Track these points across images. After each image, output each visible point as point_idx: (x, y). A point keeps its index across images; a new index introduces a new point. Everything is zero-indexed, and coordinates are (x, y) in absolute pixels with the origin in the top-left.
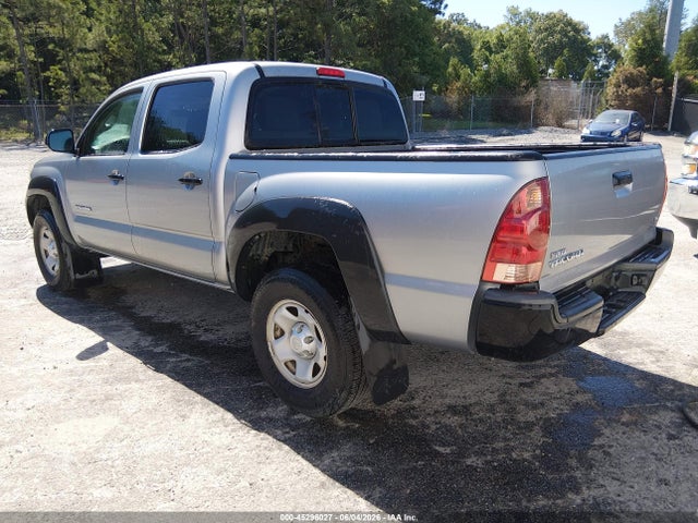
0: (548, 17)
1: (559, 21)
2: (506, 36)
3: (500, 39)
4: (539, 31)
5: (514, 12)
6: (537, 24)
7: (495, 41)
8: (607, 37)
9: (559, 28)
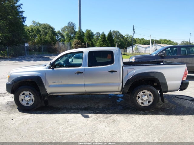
0: (44, 25)
1: (48, 26)
2: (34, 28)
3: (32, 29)
4: (43, 28)
5: (34, 22)
6: (42, 26)
7: (31, 29)
8: (60, 31)
9: (48, 28)
